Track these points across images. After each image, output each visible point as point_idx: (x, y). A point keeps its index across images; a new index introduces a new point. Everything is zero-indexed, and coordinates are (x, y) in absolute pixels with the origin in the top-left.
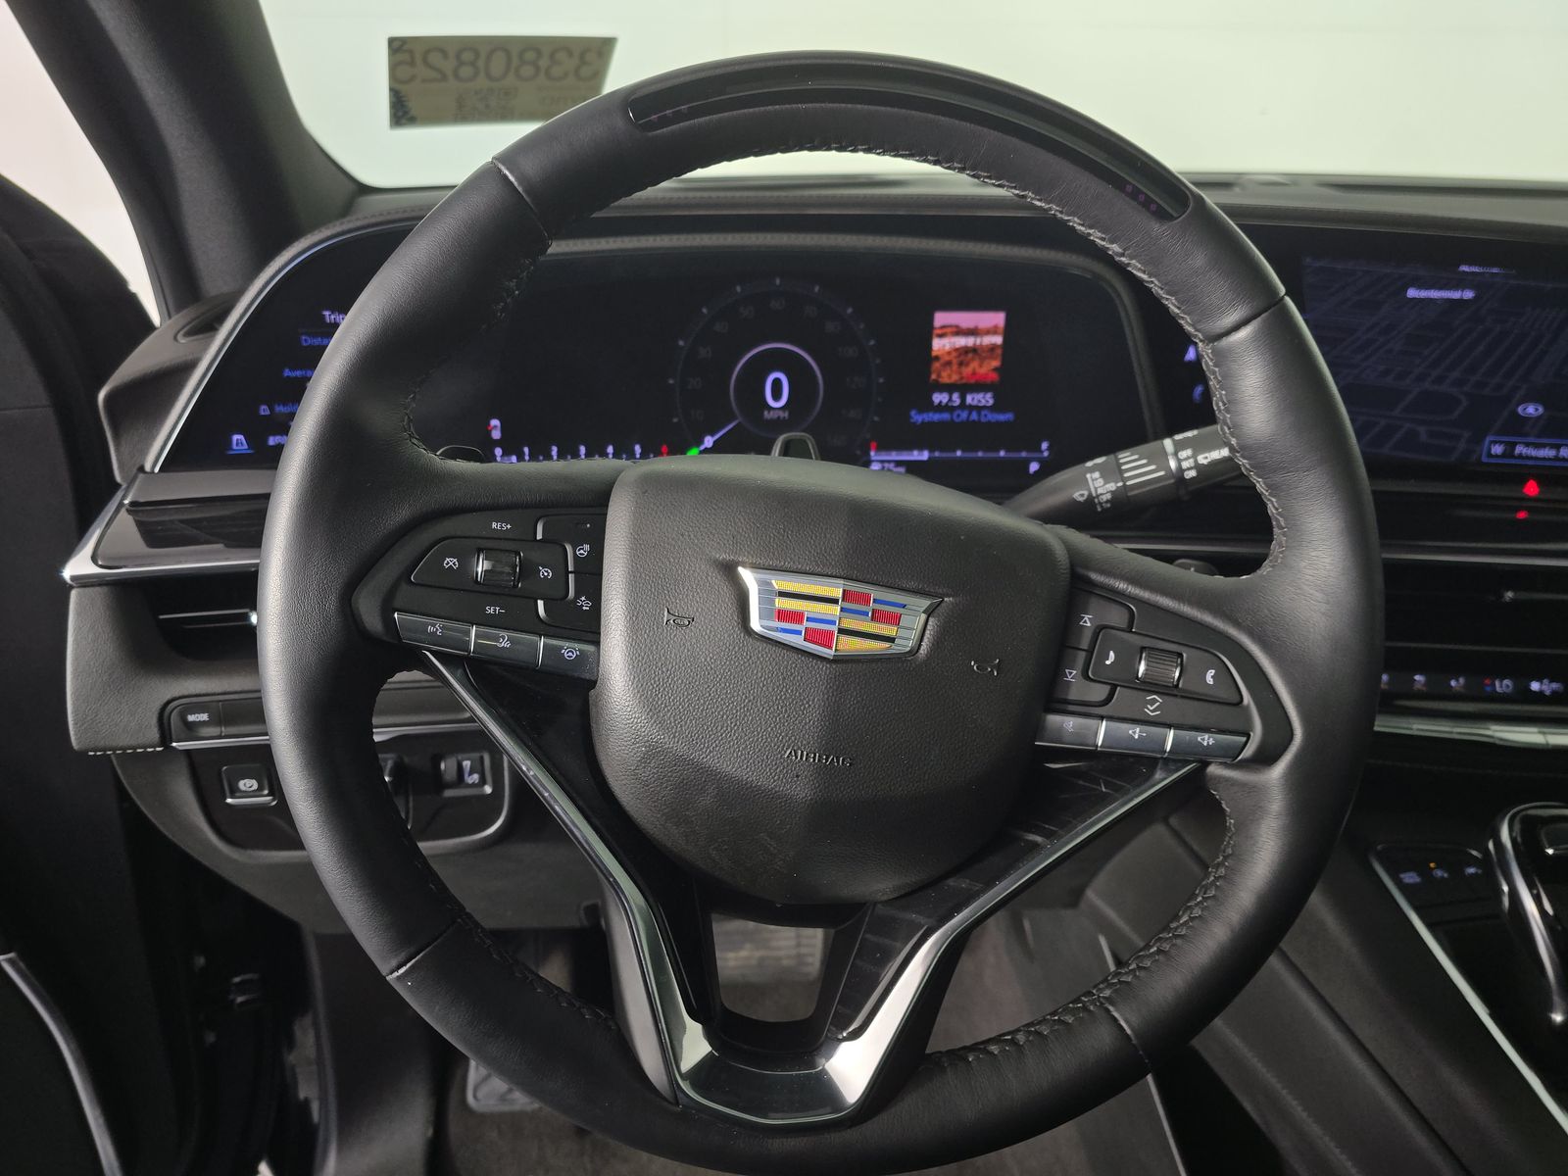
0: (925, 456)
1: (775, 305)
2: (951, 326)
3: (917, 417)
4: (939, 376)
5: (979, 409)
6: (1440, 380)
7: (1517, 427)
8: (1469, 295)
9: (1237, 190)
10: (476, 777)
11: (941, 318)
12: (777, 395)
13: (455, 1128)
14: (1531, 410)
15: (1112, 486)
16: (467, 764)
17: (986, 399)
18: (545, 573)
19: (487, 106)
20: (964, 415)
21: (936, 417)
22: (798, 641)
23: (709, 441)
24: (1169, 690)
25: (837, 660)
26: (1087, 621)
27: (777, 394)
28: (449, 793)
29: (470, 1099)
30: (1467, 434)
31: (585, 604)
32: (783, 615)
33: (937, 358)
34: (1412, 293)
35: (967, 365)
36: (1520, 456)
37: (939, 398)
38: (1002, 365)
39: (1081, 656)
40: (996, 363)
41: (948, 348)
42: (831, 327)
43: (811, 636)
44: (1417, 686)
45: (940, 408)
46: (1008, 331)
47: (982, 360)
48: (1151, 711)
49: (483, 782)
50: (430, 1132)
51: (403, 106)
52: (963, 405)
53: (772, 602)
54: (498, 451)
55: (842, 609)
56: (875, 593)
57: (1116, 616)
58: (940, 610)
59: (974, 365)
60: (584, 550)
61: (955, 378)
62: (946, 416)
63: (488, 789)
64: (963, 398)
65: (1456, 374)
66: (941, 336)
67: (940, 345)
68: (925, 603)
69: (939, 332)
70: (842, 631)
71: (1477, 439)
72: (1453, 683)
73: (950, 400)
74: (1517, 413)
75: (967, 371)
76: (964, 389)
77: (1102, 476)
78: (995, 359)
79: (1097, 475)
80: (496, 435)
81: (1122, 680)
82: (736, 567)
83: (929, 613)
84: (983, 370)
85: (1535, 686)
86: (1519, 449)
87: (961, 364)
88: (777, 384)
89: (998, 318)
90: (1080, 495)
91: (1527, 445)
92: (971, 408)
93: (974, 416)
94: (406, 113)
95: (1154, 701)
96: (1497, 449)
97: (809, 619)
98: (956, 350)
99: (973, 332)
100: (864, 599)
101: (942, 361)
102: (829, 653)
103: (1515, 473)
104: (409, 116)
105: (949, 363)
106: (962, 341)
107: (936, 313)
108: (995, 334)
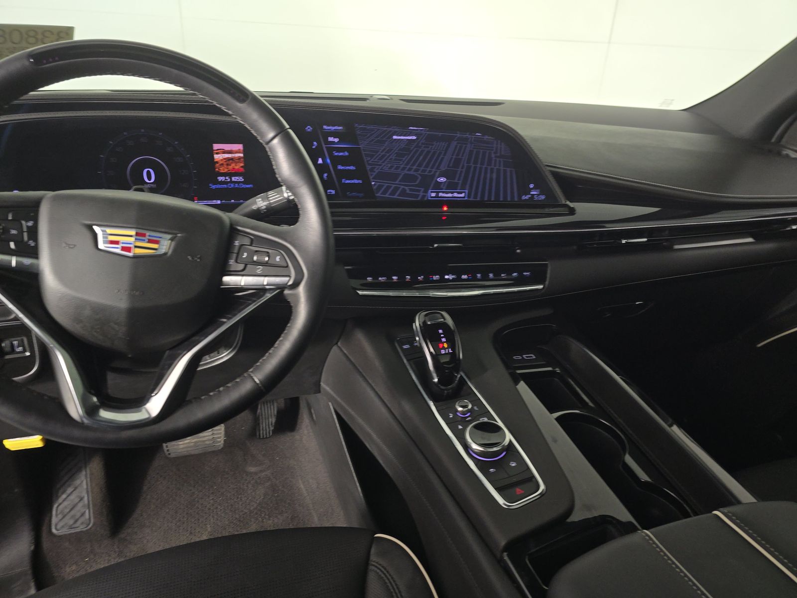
0: (219, 202)
1: (142, 140)
2: (221, 150)
3: (213, 186)
4: (219, 170)
5: (238, 183)
6: (410, 170)
7: (438, 187)
8: (414, 138)
9: (368, 101)
10: (20, 349)
11: (216, 146)
13: (46, 544)
14: (442, 180)
15: (266, 203)
16: (15, 343)
17: (241, 179)
18: (14, 232)
20: (232, 185)
21: (219, 186)
22: (118, 251)
24: (265, 264)
25: (136, 257)
26: (237, 243)
27: (149, 178)
28: (8, 357)
29: (54, 531)
30: (423, 189)
31: (32, 243)
32: (112, 242)
33: (217, 162)
34: (395, 137)
35: (230, 165)
36: (441, 197)
37: (221, 179)
38: (245, 165)
39: (234, 255)
41: (221, 158)
42: (169, 149)
43: (123, 249)
44: (407, 280)
45: (222, 183)
46: (245, 152)
47: (236, 163)
48: (259, 272)
49: (25, 351)
50: (32, 548)
52: (231, 181)
53: (107, 238)
55: (136, 239)
56: (148, 233)
57: (246, 241)
58: (177, 239)
59: (233, 165)
60: (30, 224)
61: (226, 170)
62: (223, 186)
63: (28, 354)
64: (231, 179)
65: (415, 167)
66: (217, 153)
67: (217, 157)
68: (169, 236)
69: (216, 151)
70: (136, 247)
71: (426, 191)
72: (419, 278)
73: (225, 179)
74: (438, 182)
75: (231, 167)
76: (230, 175)
77: (262, 200)
78: (241, 163)
79: (260, 199)
81: (250, 262)
82: (92, 226)
83: (172, 239)
84: (237, 167)
85: (447, 277)
86: (441, 194)
87: (227, 165)
88: (149, 173)
89: (240, 147)
90: (254, 207)
91: (443, 192)
92: (235, 182)
93: (237, 185)
95: (259, 268)
96: (433, 195)
97: (123, 243)
98: (225, 159)
99: (230, 152)
100: (144, 235)
101: (219, 164)
102: (130, 254)
103: (439, 203)
105: (222, 164)
106: (226, 156)
107: (214, 144)
108: (239, 153)
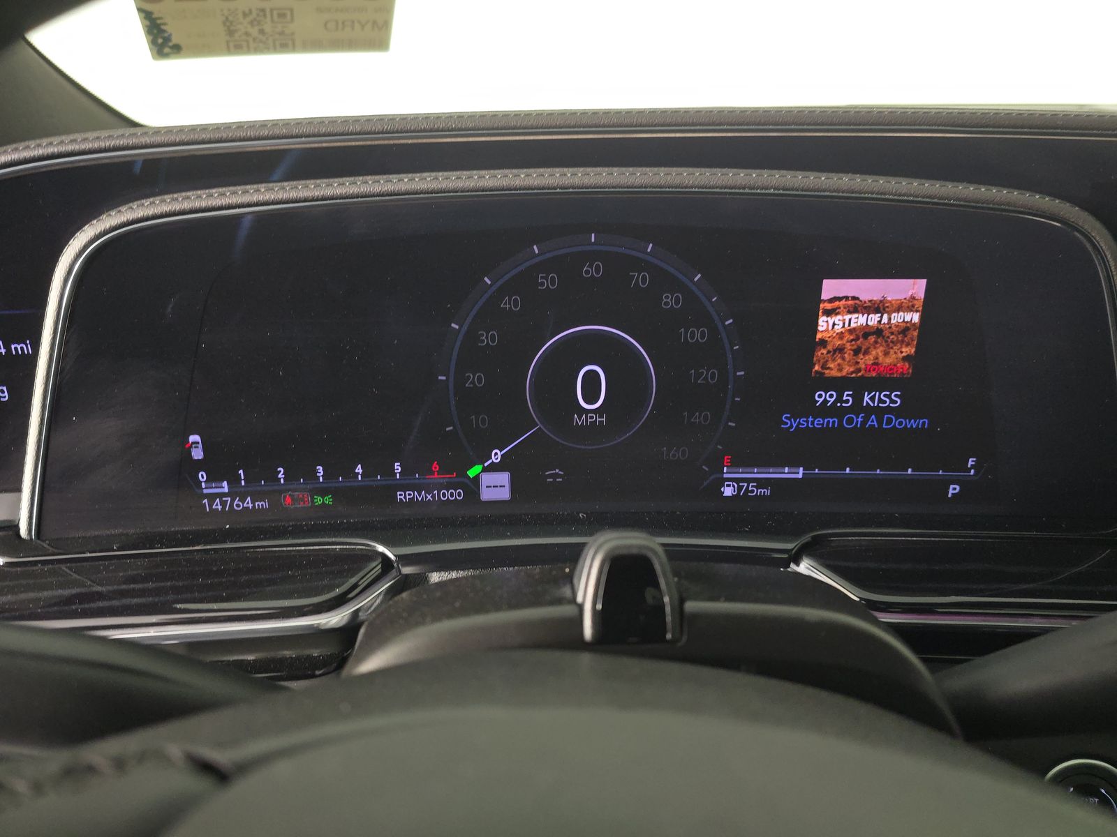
0: (799, 473)
1: (588, 271)
2: (846, 298)
3: (789, 423)
4: (824, 367)
5: (879, 412)
11: (831, 288)
12: (591, 396)
17: (893, 399)
19: (262, 32)
20: (859, 420)
21: (818, 423)
23: (496, 456)
27: (591, 393)
33: (823, 343)
35: (866, 352)
37: (820, 397)
38: (919, 351)
40: (908, 350)
41: (841, 328)
42: (669, 300)
45: (825, 410)
46: (929, 306)
47: (889, 345)
51: (162, 31)
52: (858, 406)
54: (202, 476)
59: (878, 352)
61: (847, 369)
62: (832, 421)
64: (858, 398)
66: (828, 313)
67: (828, 325)
69: (829, 306)
73: (839, 399)
75: (866, 360)
76: (860, 385)
78: (908, 343)
80: (198, 454)
84: (888, 360)
87: (857, 352)
88: (592, 378)
89: (916, 288)
92: (869, 410)
93: (873, 421)
94: (167, 40)
98: (851, 331)
99: (877, 307)
101: (830, 347)
104: (171, 44)
105: (840, 350)
106: (859, 320)
107: (825, 281)
108: (911, 309)
